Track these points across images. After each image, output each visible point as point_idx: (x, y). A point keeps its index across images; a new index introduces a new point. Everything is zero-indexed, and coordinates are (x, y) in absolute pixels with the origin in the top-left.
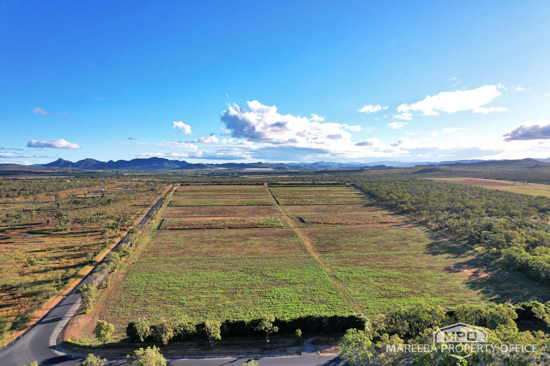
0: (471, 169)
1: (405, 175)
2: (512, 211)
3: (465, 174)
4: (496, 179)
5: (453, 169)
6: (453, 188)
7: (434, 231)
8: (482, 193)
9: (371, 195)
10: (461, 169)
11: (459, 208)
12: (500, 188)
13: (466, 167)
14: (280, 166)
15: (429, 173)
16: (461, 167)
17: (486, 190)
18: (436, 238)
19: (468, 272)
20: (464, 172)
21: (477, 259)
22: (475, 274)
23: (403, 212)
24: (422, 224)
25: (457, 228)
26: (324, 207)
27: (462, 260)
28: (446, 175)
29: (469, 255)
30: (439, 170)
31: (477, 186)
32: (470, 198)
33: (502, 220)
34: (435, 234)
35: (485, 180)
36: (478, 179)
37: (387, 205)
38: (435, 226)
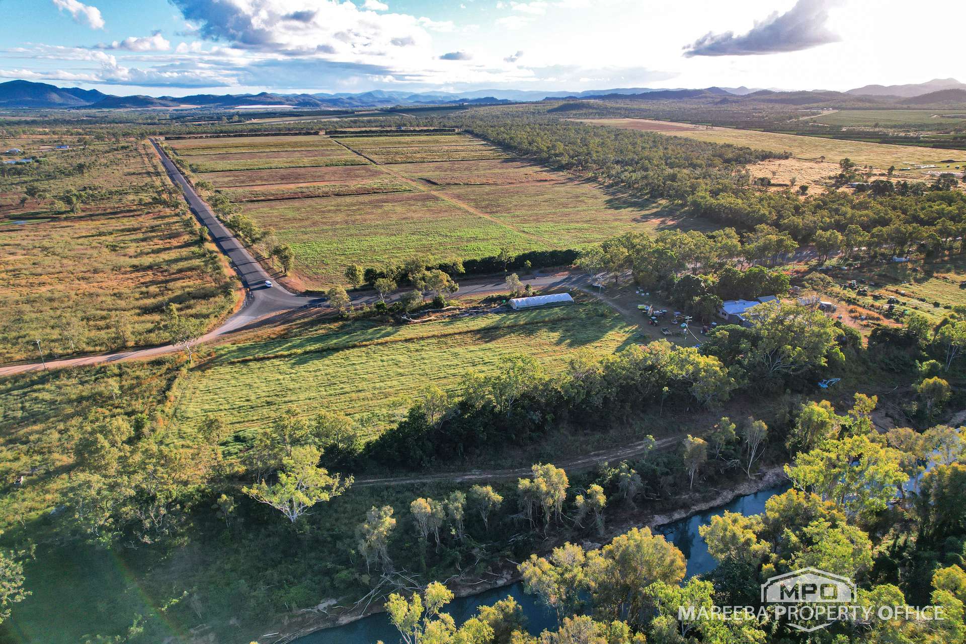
0: (635, 105)
1: (536, 115)
2: (695, 161)
3: (628, 113)
4: (671, 121)
5: (609, 104)
6: (618, 133)
7: (608, 187)
8: (656, 141)
9: (504, 146)
10: (620, 104)
11: (632, 160)
12: (679, 134)
13: (628, 101)
14: (305, 101)
15: (574, 112)
16: (620, 101)
17: (661, 137)
18: (613, 194)
19: (656, 222)
20: (626, 109)
21: (662, 211)
22: (663, 222)
23: (561, 168)
24: (588, 180)
25: (636, 181)
26: (446, 165)
27: (647, 212)
28: (599, 114)
29: (653, 207)
30: (588, 106)
31: (649, 131)
32: (643, 148)
33: (685, 171)
34: (611, 190)
35: (657, 122)
36: (647, 121)
37: (535, 160)
38: (608, 182)
